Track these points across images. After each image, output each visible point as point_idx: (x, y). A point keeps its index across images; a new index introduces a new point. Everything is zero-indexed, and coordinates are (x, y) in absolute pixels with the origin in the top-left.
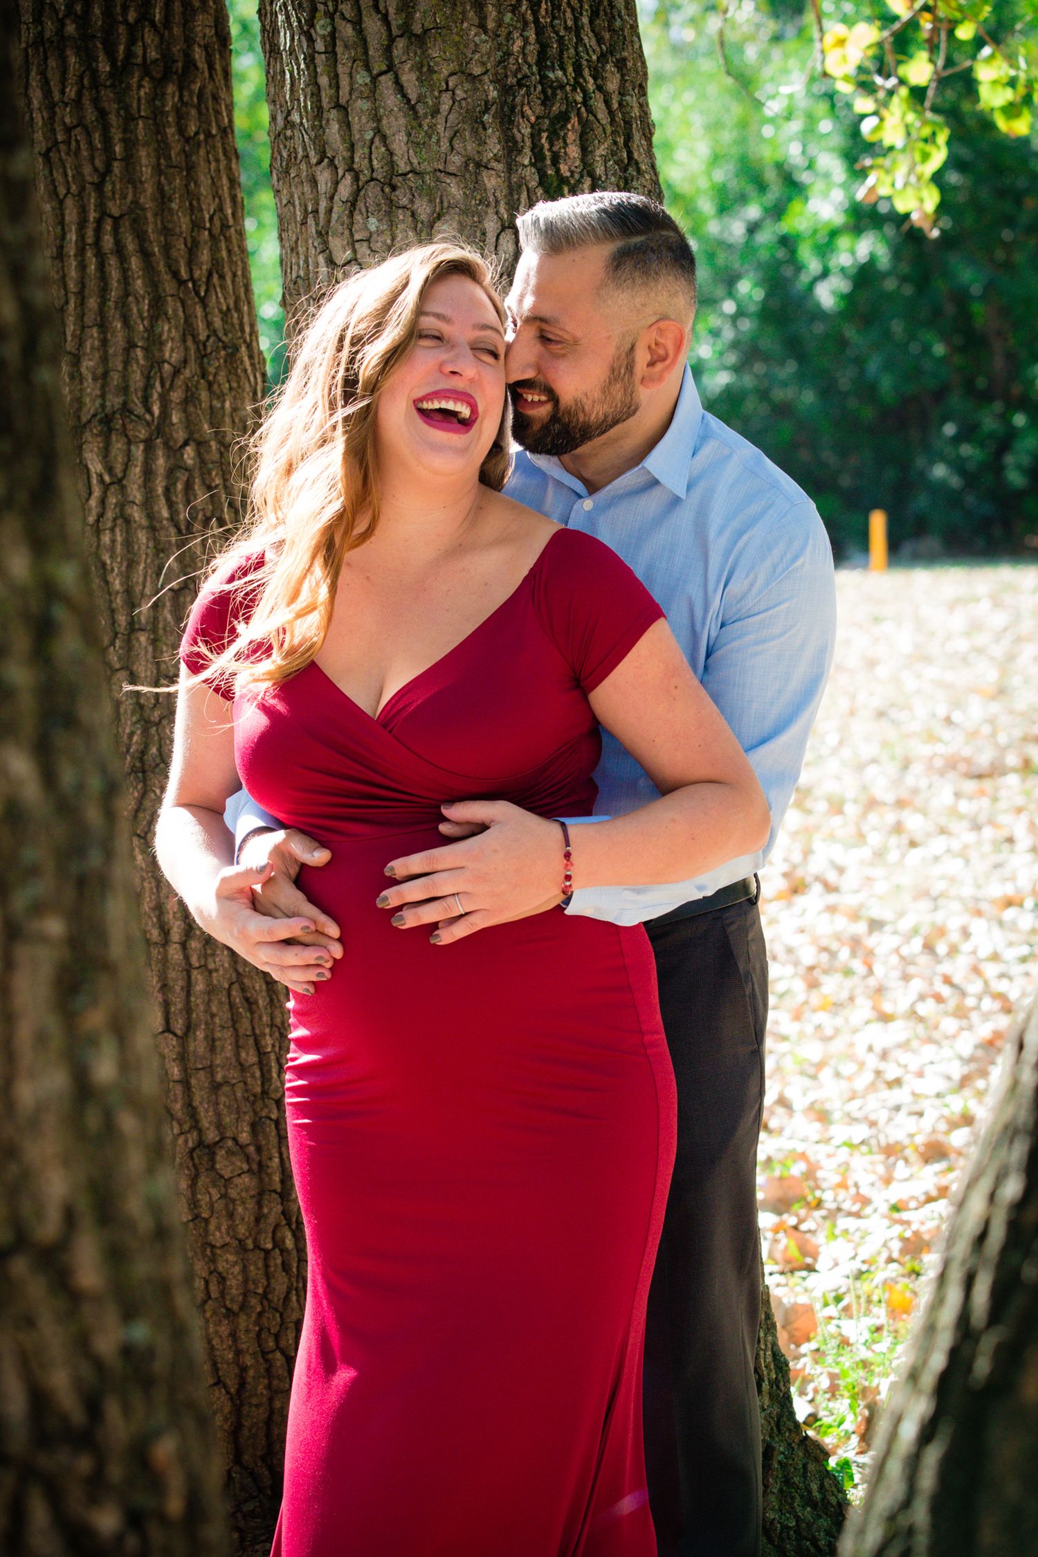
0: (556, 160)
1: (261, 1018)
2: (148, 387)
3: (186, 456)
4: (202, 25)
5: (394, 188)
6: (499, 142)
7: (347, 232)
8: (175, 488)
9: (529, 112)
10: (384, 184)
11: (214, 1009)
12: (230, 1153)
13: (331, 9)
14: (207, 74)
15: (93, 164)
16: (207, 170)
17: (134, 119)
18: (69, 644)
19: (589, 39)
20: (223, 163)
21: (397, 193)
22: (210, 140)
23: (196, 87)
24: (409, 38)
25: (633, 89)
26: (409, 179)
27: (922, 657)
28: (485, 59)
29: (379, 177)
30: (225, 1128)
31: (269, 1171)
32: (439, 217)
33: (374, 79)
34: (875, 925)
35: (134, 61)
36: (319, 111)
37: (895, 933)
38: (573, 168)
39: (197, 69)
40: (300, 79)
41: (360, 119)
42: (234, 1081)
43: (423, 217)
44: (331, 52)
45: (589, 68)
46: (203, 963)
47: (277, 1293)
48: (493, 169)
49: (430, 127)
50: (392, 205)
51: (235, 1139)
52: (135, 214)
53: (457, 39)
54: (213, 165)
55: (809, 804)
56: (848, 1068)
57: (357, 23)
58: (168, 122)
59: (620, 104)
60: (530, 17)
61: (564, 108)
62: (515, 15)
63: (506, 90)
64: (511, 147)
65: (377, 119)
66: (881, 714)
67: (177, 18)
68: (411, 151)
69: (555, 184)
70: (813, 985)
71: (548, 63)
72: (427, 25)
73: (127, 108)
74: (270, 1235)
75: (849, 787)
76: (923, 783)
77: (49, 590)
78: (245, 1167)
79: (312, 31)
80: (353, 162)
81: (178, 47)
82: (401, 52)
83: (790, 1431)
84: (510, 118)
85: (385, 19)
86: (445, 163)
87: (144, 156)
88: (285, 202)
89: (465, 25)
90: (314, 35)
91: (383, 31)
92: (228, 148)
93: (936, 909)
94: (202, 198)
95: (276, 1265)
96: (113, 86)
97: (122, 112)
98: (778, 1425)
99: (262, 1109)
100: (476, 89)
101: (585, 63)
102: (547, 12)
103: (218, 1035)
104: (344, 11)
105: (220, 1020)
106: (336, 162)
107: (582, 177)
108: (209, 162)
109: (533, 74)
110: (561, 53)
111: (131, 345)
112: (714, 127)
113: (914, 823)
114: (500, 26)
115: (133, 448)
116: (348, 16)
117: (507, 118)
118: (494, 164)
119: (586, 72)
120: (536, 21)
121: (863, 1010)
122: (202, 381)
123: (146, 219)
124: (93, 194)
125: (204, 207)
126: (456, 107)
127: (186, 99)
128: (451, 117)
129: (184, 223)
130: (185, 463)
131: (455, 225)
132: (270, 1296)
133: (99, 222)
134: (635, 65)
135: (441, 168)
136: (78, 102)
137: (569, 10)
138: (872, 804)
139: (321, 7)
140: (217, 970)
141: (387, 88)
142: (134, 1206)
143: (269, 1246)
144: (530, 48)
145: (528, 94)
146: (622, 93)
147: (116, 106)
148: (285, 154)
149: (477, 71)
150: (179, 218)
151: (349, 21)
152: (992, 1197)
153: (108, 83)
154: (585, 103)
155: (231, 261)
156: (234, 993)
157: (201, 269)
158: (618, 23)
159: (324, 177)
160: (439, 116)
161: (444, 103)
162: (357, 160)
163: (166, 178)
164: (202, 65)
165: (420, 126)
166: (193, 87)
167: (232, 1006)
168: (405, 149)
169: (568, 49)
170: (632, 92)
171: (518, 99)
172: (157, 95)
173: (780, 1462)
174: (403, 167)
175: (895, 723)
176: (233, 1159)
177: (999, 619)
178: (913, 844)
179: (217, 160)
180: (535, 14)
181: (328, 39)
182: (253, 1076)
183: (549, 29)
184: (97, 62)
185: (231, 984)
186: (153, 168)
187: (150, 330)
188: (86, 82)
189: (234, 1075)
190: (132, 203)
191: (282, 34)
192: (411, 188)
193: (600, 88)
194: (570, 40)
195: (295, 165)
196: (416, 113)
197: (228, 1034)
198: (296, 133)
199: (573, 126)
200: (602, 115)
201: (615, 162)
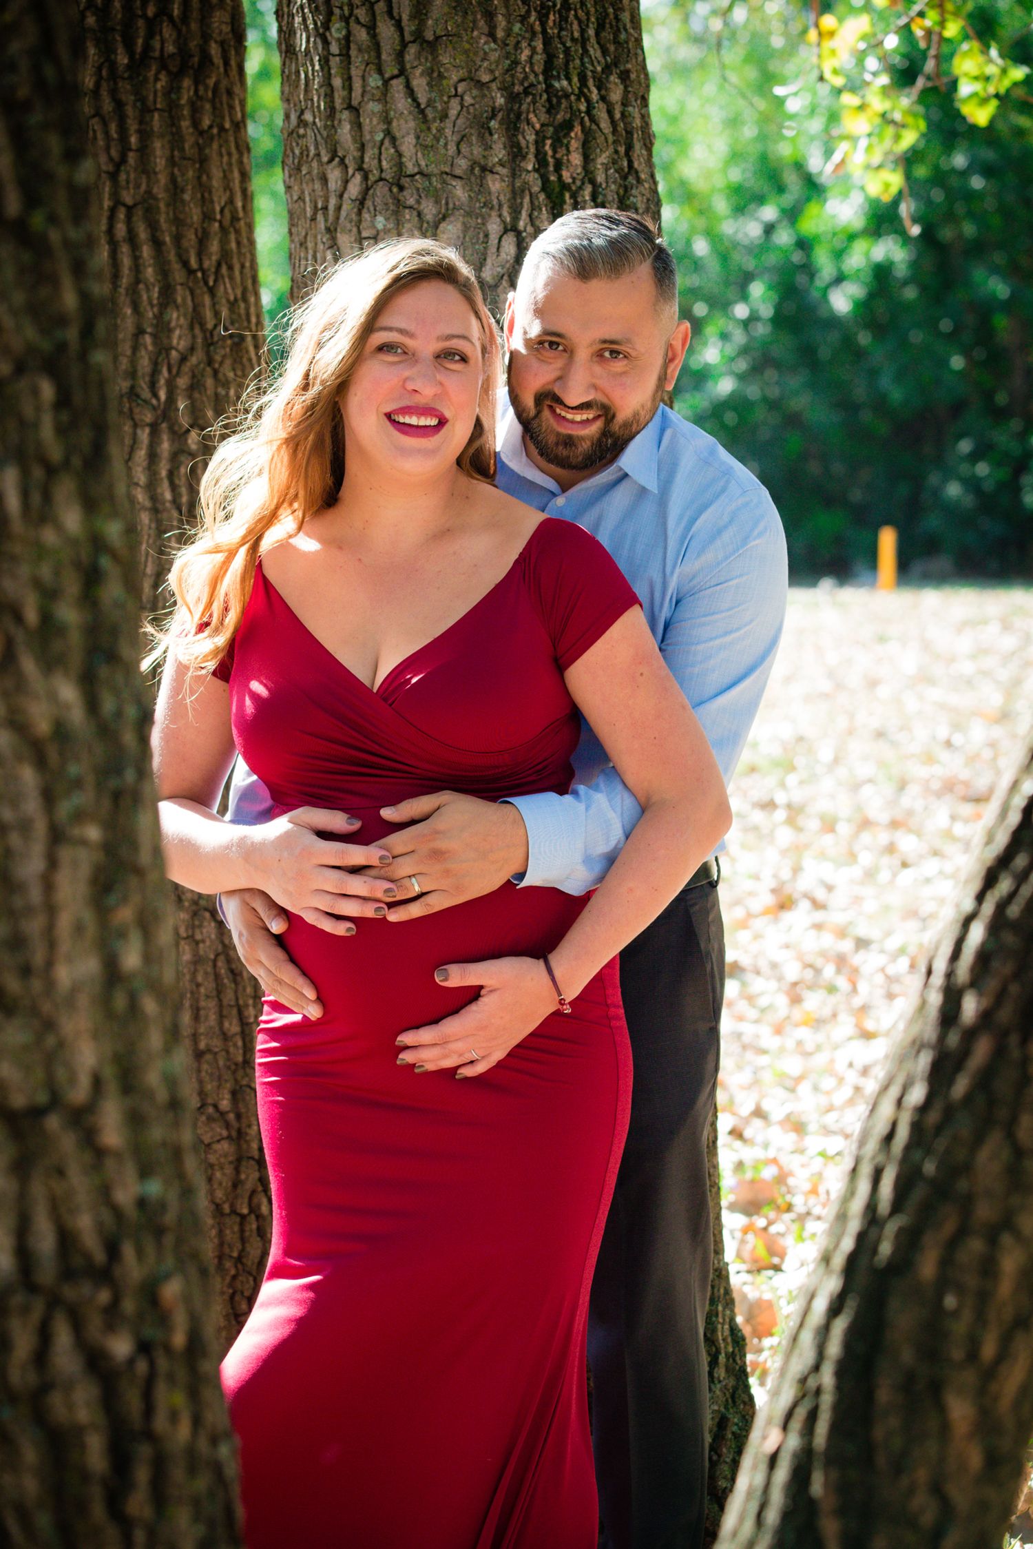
0: (558, 166)
1: (244, 990)
2: (155, 373)
3: (190, 441)
4: (220, 21)
5: (401, 188)
6: (505, 147)
7: (355, 230)
8: (179, 472)
9: (534, 120)
10: (392, 184)
11: (200, 979)
12: (210, 1119)
13: (347, 13)
14: (222, 70)
15: (108, 153)
16: (219, 163)
17: (151, 111)
18: (112, 590)
19: (594, 51)
20: (235, 157)
21: (405, 193)
22: (223, 134)
23: (211, 82)
24: (421, 45)
25: (636, 100)
26: (417, 181)
27: (924, 678)
28: (493, 67)
29: (388, 178)
30: (206, 1095)
31: (248, 1138)
32: (444, 218)
33: (386, 82)
34: (862, 944)
35: (151, 54)
36: (332, 111)
37: (882, 951)
38: (575, 175)
39: (213, 64)
40: (314, 79)
41: (371, 120)
42: (217, 1050)
43: (429, 217)
44: (345, 55)
45: (594, 78)
46: (190, 933)
47: (251, 1257)
48: (497, 173)
49: (439, 131)
50: (399, 205)
51: (215, 1106)
52: (148, 205)
53: (467, 46)
54: (225, 159)
55: (801, 821)
56: (828, 1083)
57: (372, 28)
58: (183, 115)
59: (623, 114)
60: (538, 28)
61: (568, 116)
62: (523, 25)
63: (513, 98)
64: (516, 153)
65: (388, 121)
66: (880, 734)
67: (195, 15)
68: (419, 154)
69: (557, 190)
70: (796, 1000)
71: (555, 73)
72: (439, 33)
73: (143, 100)
74: (246, 1200)
75: (843, 806)
76: (919, 805)
77: (98, 543)
78: (225, 1133)
79: (328, 34)
80: (363, 162)
81: (195, 43)
82: (412, 57)
83: (745, 1403)
84: (515, 125)
85: (399, 25)
86: (452, 165)
87: (159, 149)
88: (295, 198)
89: (476, 33)
90: (329, 38)
91: (396, 36)
92: (240, 143)
93: (924, 929)
94: (214, 190)
95: (251, 1231)
96: (130, 78)
97: (138, 104)
98: (733, 1396)
99: (243, 1077)
100: (484, 96)
101: (589, 74)
102: (555, 24)
103: (202, 1004)
104: (359, 16)
105: (206, 989)
106: (347, 161)
107: (583, 183)
108: (221, 155)
109: (539, 83)
110: (567, 64)
111: (140, 332)
112: (733, 122)
113: (908, 844)
114: (509, 35)
115: (139, 431)
116: (362, 20)
117: (513, 124)
118: (499, 169)
119: (591, 83)
120: (544, 32)
121: (845, 1026)
122: (208, 369)
123: (158, 208)
124: (108, 183)
125: (215, 199)
126: (464, 112)
127: (201, 92)
128: (459, 122)
129: (195, 215)
130: (189, 448)
131: (459, 225)
132: (244, 1260)
133: (113, 211)
134: (638, 76)
135: (447, 170)
136: (96, 92)
137: (576, 22)
138: (866, 824)
139: (337, 11)
140: (203, 941)
141: (398, 92)
142: (153, 1078)
143: (245, 1211)
144: (537, 58)
145: (534, 102)
146: (625, 104)
147: (132, 98)
148: (297, 152)
149: (485, 78)
150: (191, 209)
151: (363, 26)
152: (899, 1102)
153: (126, 75)
154: (588, 112)
155: (239, 253)
156: (220, 964)
157: (210, 259)
158: (623, 36)
159: (334, 175)
160: (447, 121)
161: (452, 109)
162: (367, 159)
163: (179, 170)
164: (218, 60)
165: (429, 129)
166: (208, 81)
167: (217, 976)
168: (413, 151)
169: (574, 60)
170: (634, 103)
171: (524, 107)
172: (173, 88)
173: (733, 1433)
174: (410, 168)
175: (894, 744)
176: (213, 1125)
177: (1009, 642)
178: (905, 865)
179: (230, 154)
180: (543, 25)
181: (343, 42)
182: (235, 1045)
183: (557, 40)
184: (116, 54)
185: (217, 955)
186: (167, 160)
187: (159, 317)
188: (104, 73)
189: (217, 1043)
190: (146, 192)
191: (298, 35)
192: (418, 189)
193: (603, 99)
194: (576, 51)
195: (307, 162)
196: (425, 116)
197: (212, 1004)
198: (309, 132)
199: (576, 134)
200: (605, 124)
201: (616, 171)
